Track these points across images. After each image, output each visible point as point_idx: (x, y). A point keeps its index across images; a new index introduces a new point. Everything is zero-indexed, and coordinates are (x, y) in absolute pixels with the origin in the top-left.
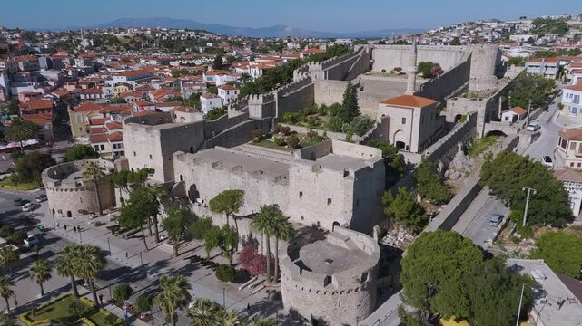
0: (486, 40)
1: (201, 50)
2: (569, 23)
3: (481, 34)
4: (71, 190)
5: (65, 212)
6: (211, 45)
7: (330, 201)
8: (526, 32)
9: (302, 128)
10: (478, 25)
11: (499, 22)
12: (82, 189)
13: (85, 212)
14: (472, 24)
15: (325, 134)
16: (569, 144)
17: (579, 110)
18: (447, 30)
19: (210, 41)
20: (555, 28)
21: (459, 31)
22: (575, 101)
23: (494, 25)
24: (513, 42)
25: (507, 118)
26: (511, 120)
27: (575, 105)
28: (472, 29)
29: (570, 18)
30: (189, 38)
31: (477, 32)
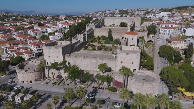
0: (108, 16)
1: (11, 19)
2: (128, 11)
3: (106, 14)
4: (32, 73)
5: (29, 81)
6: (14, 17)
7: (132, 63)
8: (118, 14)
9: (96, 44)
10: (104, 12)
11: (110, 11)
12: (36, 72)
13: (36, 80)
14: (103, 11)
15: (105, 45)
16: (172, 42)
17: (165, 34)
18: (96, 13)
19: (14, 16)
20: (125, 13)
21: (99, 13)
22: (164, 32)
23: (109, 12)
24: (115, 17)
25: (151, 37)
26: (152, 37)
27: (164, 33)
28: (103, 13)
29: (128, 10)
30: (4, 15)
31: (105, 14)
